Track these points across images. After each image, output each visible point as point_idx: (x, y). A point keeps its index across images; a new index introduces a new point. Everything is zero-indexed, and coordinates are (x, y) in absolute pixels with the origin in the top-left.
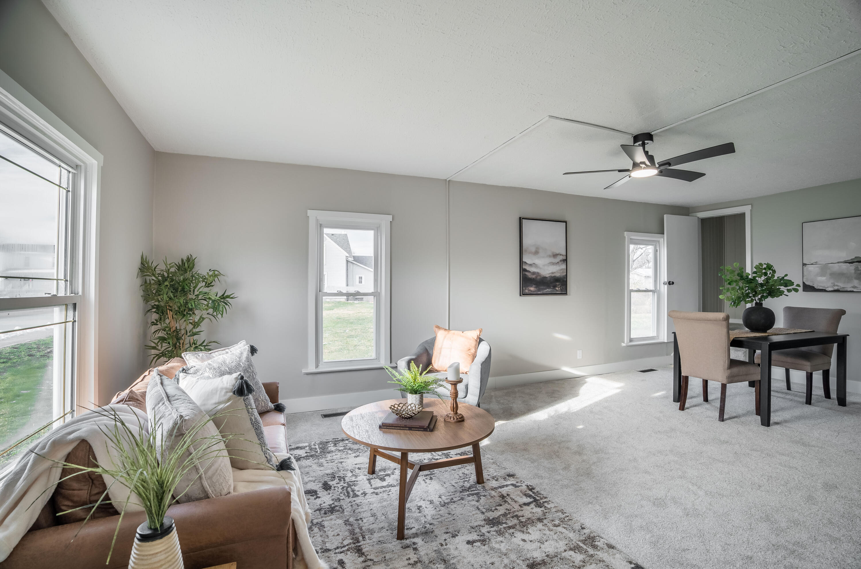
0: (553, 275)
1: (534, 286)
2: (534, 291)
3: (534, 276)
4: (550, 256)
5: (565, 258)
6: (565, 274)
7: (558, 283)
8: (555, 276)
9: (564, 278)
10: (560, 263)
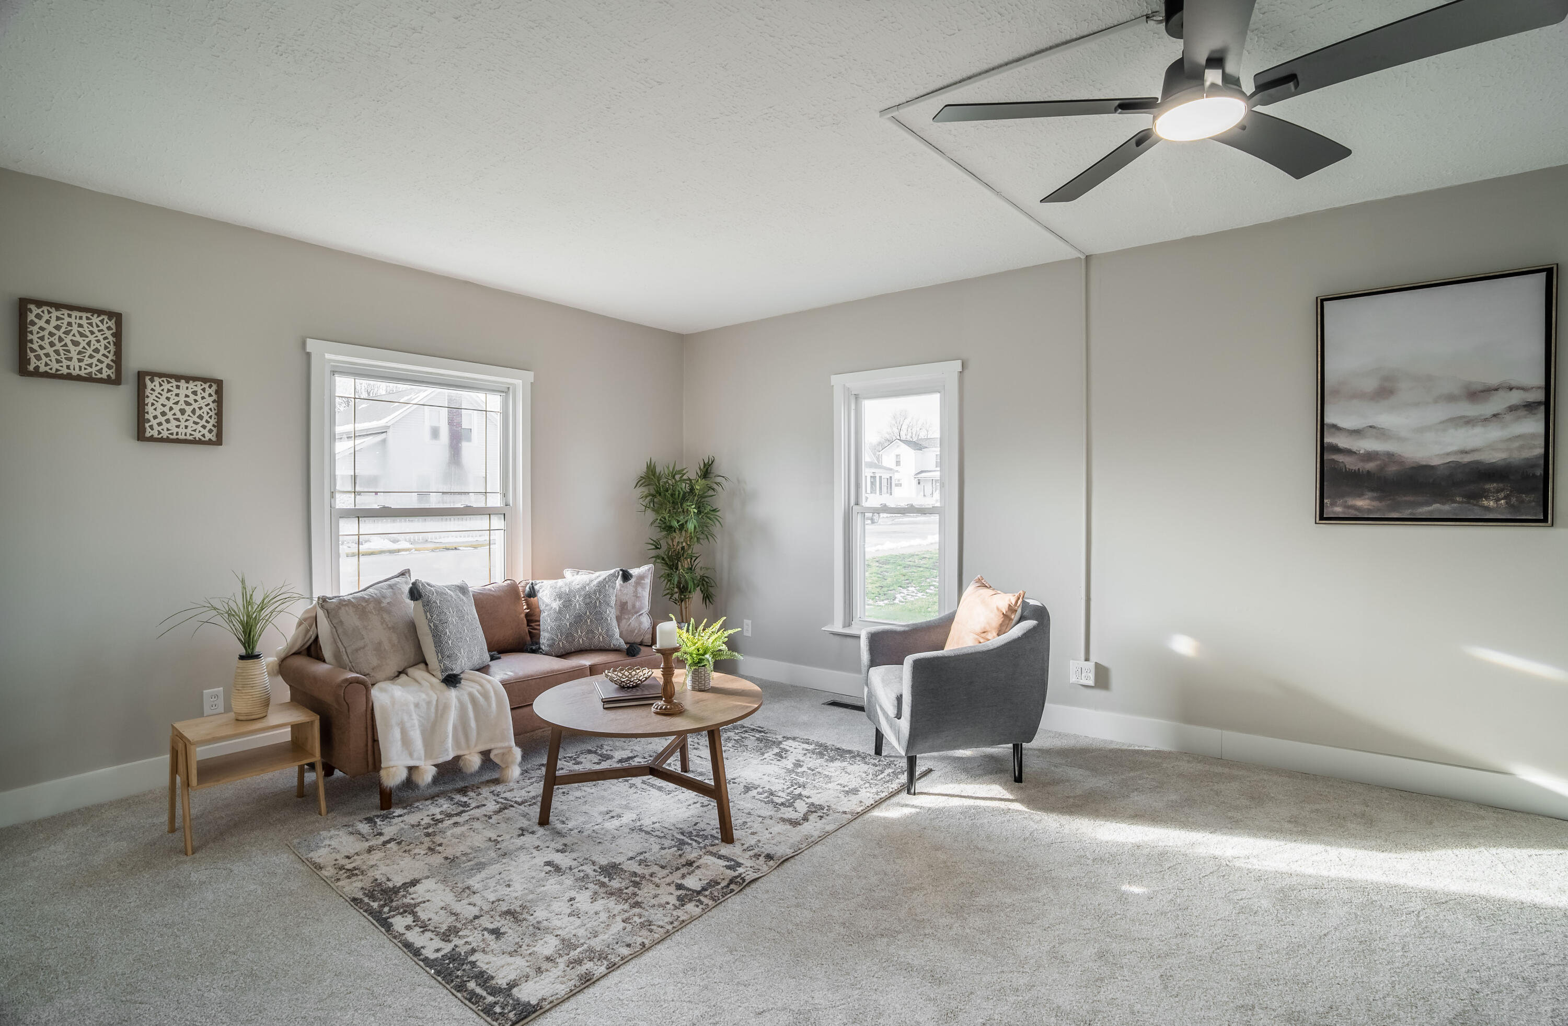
0: (1467, 459)
1: (1370, 494)
2: (1369, 511)
3: (1370, 466)
4: (1451, 398)
5: (1540, 396)
6: (1541, 451)
7: (1494, 486)
8: (1477, 463)
9: (1534, 466)
10: (1508, 417)
